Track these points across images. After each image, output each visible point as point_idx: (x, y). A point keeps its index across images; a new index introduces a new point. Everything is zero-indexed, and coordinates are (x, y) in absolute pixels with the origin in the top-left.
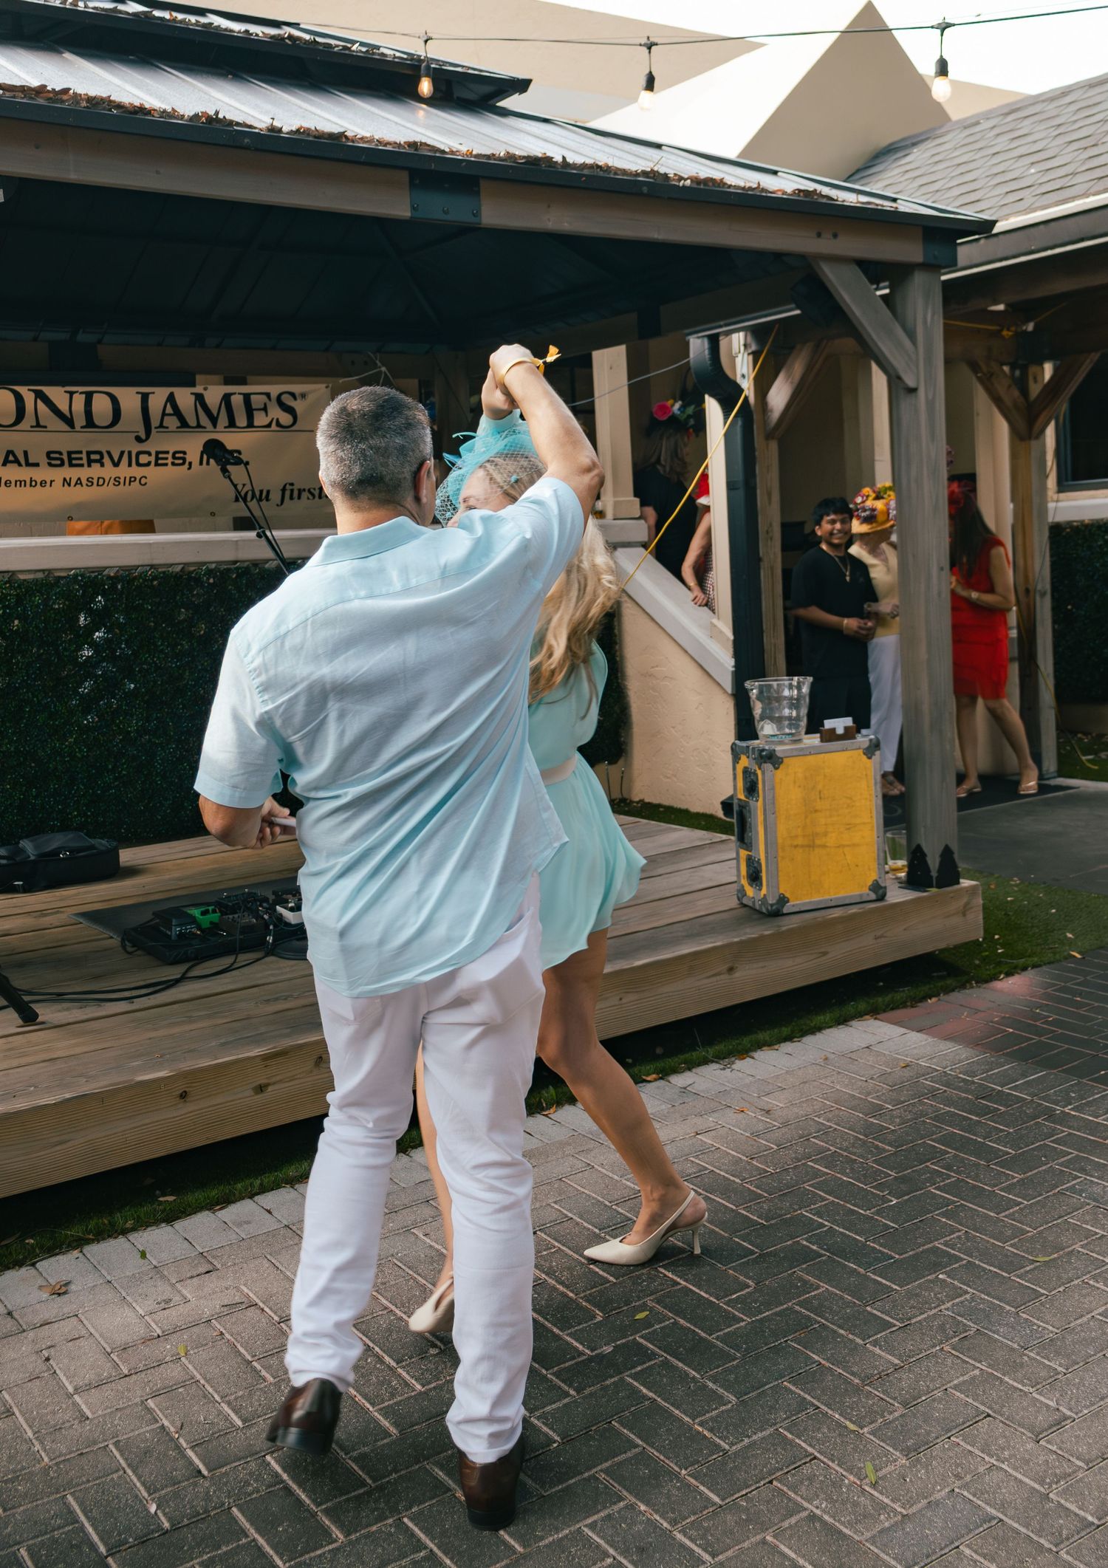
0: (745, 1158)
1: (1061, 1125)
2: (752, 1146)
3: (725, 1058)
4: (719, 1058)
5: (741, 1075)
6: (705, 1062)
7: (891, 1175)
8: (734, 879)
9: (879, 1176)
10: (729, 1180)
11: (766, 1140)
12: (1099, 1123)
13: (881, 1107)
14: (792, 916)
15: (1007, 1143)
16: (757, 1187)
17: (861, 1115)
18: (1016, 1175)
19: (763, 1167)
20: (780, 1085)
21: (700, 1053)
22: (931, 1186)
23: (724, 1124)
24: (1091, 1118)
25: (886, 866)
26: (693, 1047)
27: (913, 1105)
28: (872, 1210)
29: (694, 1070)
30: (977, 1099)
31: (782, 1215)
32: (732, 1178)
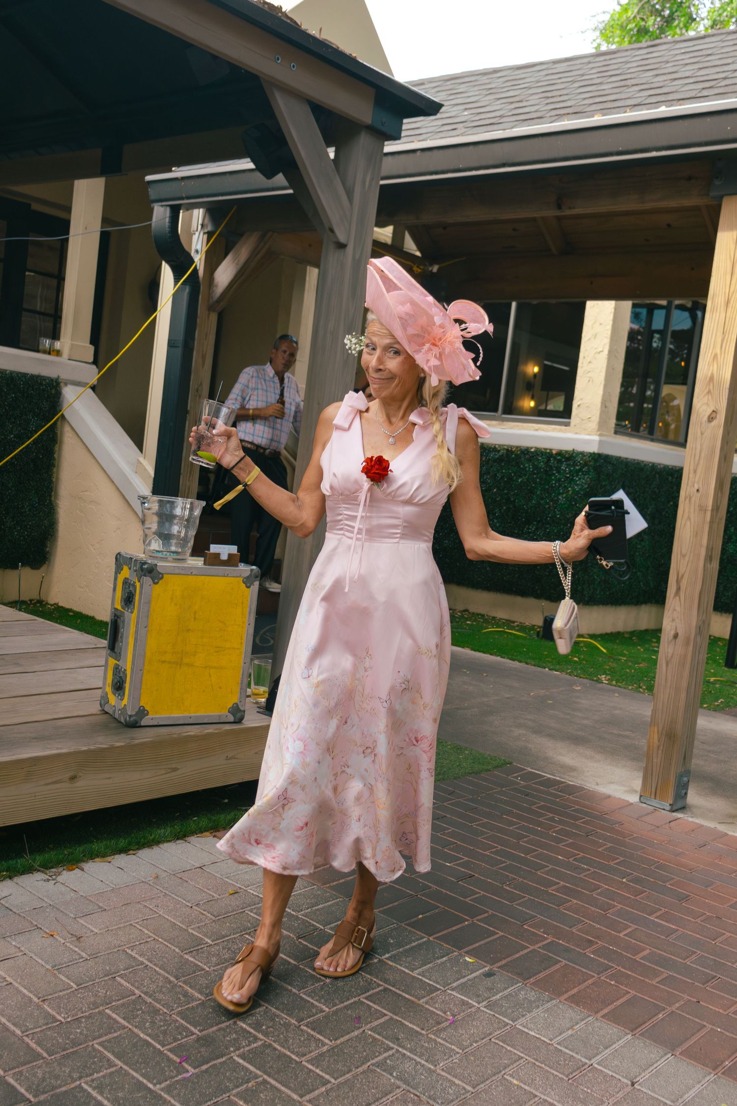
0: (36, 1000)
1: (377, 978)
2: (49, 983)
3: (52, 867)
4: (45, 867)
5: (63, 888)
6: (29, 870)
7: (193, 1034)
8: (100, 685)
9: (181, 1034)
10: (7, 1029)
11: (67, 977)
12: (414, 977)
13: (200, 942)
14: (148, 729)
15: (323, 997)
16: (38, 1043)
17: (177, 950)
18: (327, 1041)
19: (54, 1013)
20: (101, 904)
21: (26, 860)
22: (234, 1051)
23: (27, 951)
24: (407, 971)
25: (248, 690)
26: (19, 854)
27: (233, 941)
28: (163, 1085)
29: (16, 879)
30: (299, 938)
31: (57, 1088)
32: (13, 1028)
